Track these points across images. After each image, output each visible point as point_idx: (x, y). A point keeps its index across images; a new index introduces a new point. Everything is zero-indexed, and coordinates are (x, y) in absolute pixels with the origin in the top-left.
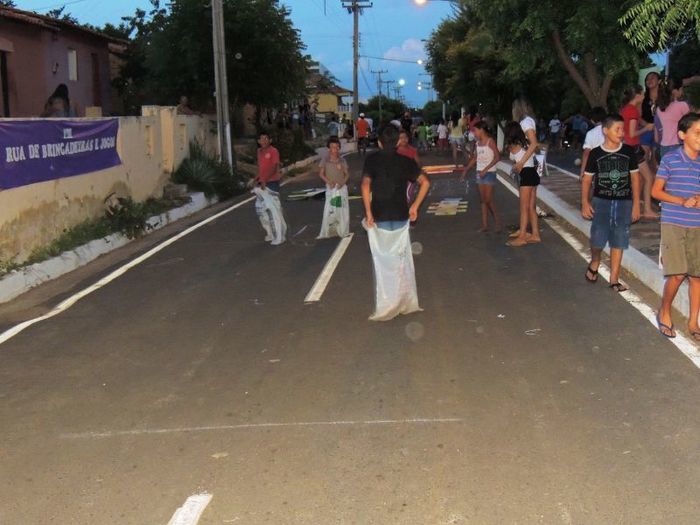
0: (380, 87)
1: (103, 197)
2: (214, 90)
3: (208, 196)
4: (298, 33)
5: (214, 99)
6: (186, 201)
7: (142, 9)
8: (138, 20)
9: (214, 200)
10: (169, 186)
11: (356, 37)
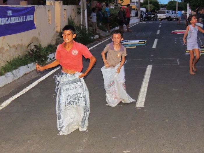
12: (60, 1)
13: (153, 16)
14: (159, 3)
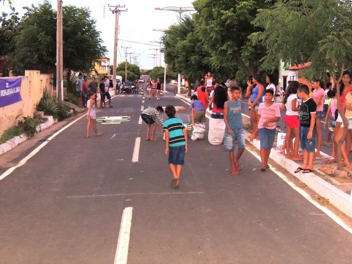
0: (126, 57)
1: (16, 116)
2: (56, 62)
3: (54, 118)
4: (100, 33)
5: (56, 66)
6: (45, 120)
7: (6, 12)
8: (3, 18)
9: (57, 121)
10: (35, 112)
11: (117, 29)
12: (38, 71)
13: (133, 87)
14: (140, 68)
